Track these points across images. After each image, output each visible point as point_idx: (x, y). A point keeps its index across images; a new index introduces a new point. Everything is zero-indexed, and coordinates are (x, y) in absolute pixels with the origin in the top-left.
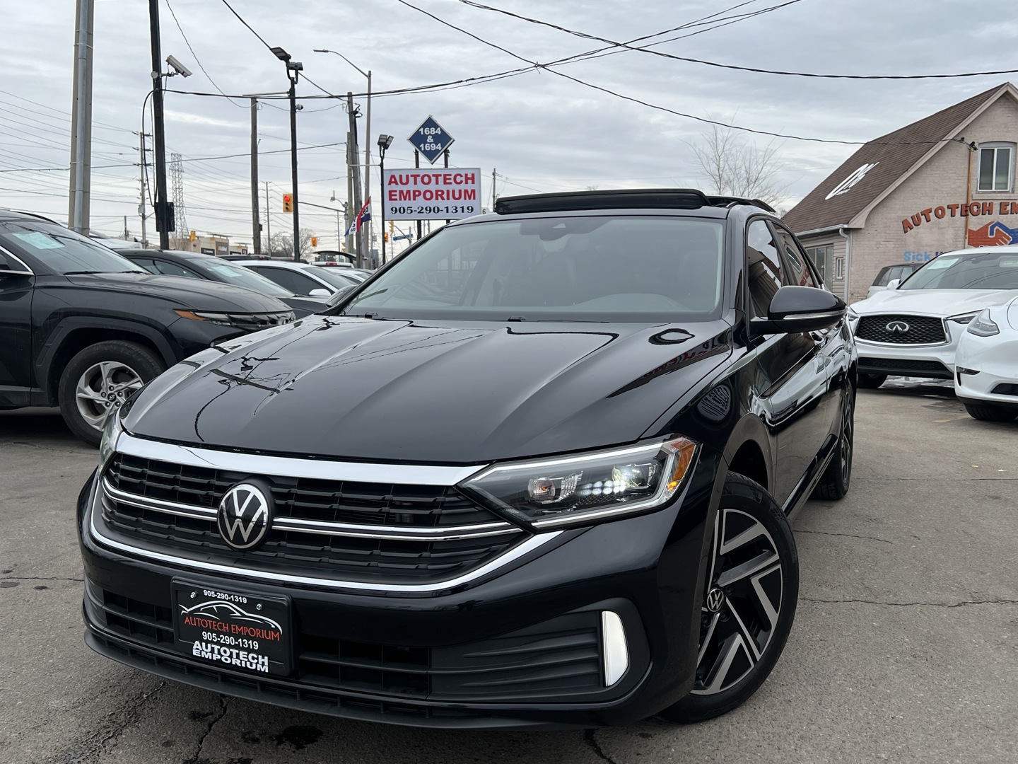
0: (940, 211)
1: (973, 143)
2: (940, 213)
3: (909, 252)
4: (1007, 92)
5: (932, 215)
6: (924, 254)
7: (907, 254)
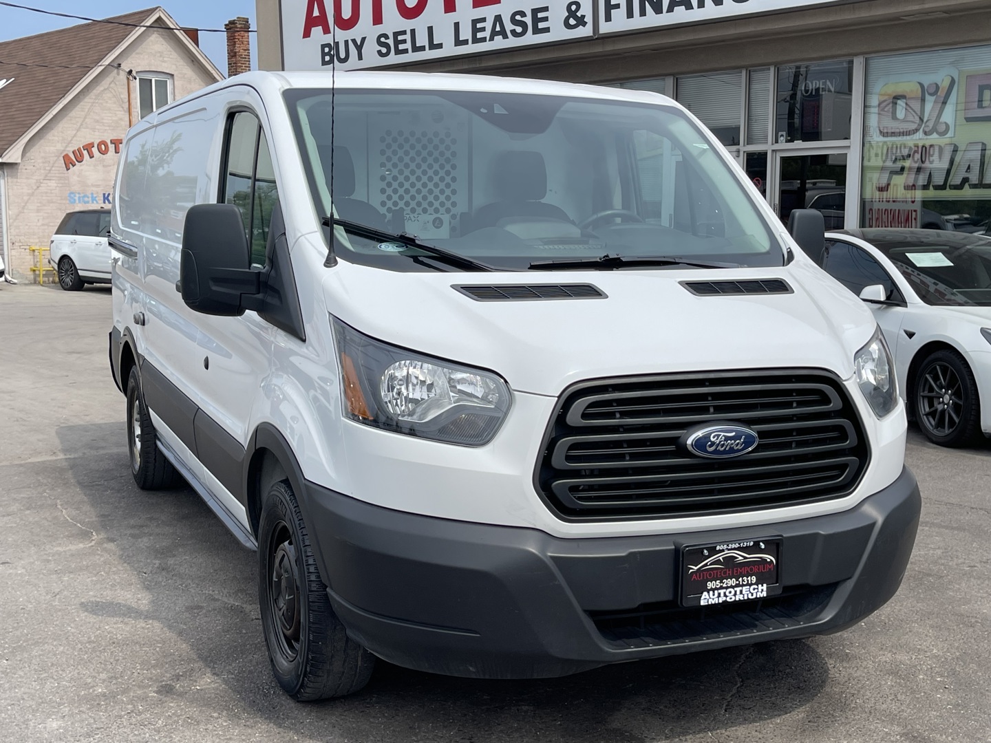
0: (103, 146)
1: (130, 72)
2: (103, 148)
3: (72, 193)
4: (159, 19)
5: (95, 150)
6: (90, 196)
7: (72, 196)
